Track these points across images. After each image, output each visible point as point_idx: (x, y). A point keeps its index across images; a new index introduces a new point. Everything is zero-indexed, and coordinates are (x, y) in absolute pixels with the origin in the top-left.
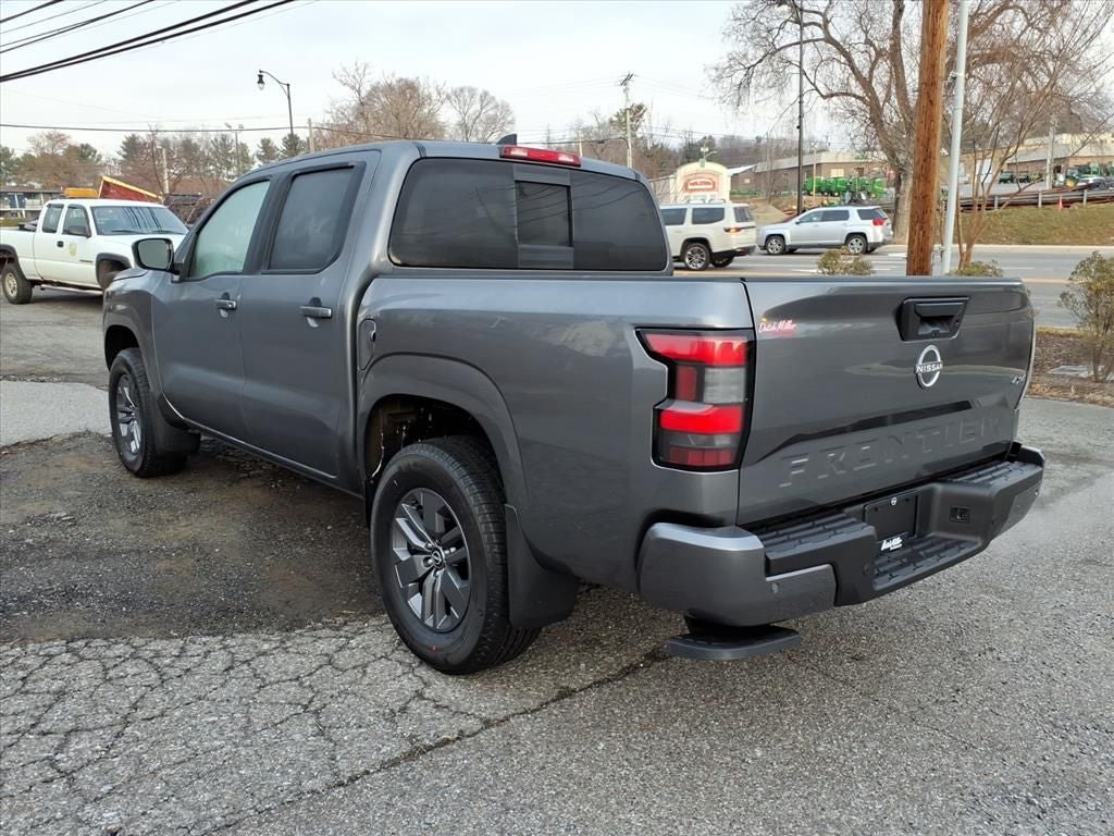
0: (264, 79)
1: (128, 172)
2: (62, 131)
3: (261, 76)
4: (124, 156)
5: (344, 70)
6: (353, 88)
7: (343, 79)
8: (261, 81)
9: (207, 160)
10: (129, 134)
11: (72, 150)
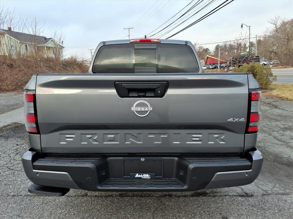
0: (243, 26)
1: (216, 54)
2: (201, 45)
3: (242, 25)
4: (215, 50)
5: (272, 19)
6: (274, 24)
7: (271, 22)
8: (242, 27)
9: (235, 49)
10: (217, 44)
11: (204, 49)
